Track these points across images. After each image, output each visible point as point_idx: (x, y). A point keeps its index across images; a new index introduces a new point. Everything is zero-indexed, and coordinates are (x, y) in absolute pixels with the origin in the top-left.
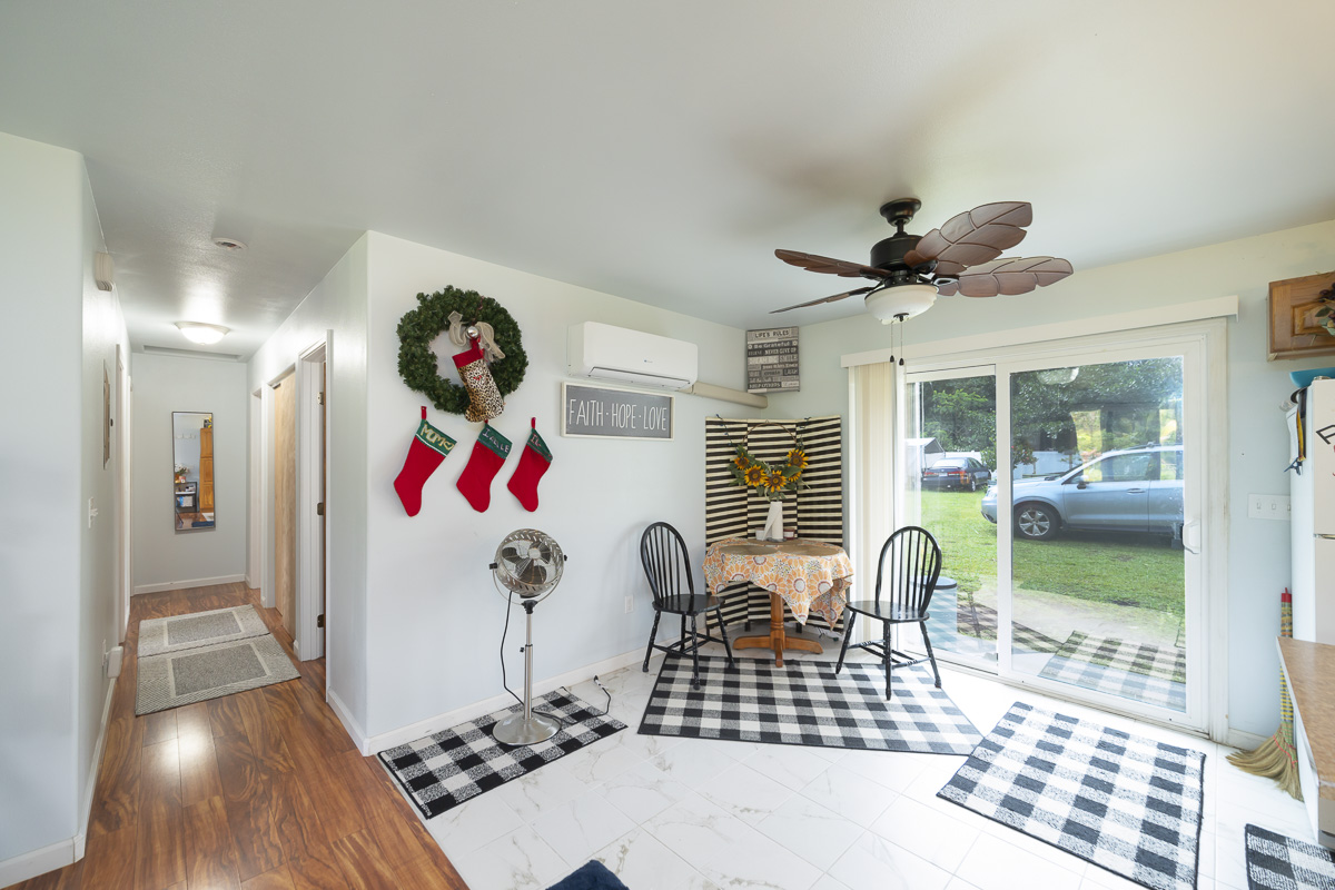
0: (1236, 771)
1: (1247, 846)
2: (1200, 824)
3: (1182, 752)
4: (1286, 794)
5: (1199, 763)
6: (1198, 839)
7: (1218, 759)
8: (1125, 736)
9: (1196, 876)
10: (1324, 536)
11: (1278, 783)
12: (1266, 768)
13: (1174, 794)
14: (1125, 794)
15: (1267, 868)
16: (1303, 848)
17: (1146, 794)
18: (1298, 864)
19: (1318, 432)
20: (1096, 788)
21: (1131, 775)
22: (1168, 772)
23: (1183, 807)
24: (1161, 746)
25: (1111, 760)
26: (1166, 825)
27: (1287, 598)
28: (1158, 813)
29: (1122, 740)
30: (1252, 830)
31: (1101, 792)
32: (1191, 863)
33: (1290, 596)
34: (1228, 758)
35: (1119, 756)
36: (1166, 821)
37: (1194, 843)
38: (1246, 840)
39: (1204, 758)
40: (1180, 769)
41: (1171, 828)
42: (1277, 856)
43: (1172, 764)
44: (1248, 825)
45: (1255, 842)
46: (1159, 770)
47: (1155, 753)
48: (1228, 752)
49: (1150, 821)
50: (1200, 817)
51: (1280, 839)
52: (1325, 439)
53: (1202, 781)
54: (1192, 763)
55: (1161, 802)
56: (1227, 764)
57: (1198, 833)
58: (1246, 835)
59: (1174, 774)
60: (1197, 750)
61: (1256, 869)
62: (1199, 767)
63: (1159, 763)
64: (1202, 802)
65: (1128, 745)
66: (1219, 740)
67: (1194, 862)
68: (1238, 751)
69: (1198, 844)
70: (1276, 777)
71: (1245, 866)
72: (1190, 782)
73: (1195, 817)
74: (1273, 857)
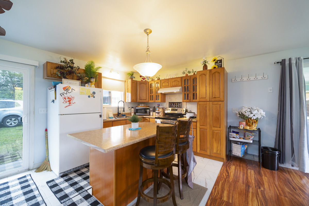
0: (38, 173)
1: (49, 186)
2: (38, 189)
3: (25, 177)
4: (49, 172)
5: (30, 176)
6: (40, 193)
7: (33, 173)
8: (7, 183)
9: (44, 201)
10: (61, 115)
11: (47, 170)
12: (44, 169)
13: (29, 188)
14: (16, 197)
15: (54, 187)
16: (57, 179)
17: (22, 193)
18: (58, 183)
19: (60, 94)
20: (7, 203)
21: (15, 191)
22: (24, 184)
23: (33, 189)
24: (19, 179)
25: (7, 192)
26: (31, 196)
27: (46, 130)
28: (28, 195)
29: (7, 184)
30: (48, 183)
31: (9, 202)
32: (41, 199)
33: (47, 130)
34: (35, 172)
35: (8, 189)
36: (30, 195)
37: (39, 194)
38: (48, 185)
39: (30, 175)
40: (27, 181)
41: (33, 195)
42: (54, 184)
43: (24, 181)
44: (47, 182)
45: (50, 184)
46: (22, 185)
47: (18, 181)
48: (34, 170)
49: (27, 198)
50: (37, 188)
51: (53, 180)
52: (61, 95)
53: (33, 180)
54: (28, 178)
55: (27, 192)
56: (36, 173)
57: (39, 192)
58: (47, 184)
59: (26, 183)
60: (28, 174)
61: (53, 189)
62: (30, 178)
63: (21, 183)
64: (36, 185)
65: (9, 184)
66: (31, 169)
67: (42, 198)
68: (36, 169)
69: (40, 194)
70: (46, 169)
71: (51, 190)
72: (31, 182)
73: (36, 189)
74: (54, 185)
